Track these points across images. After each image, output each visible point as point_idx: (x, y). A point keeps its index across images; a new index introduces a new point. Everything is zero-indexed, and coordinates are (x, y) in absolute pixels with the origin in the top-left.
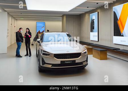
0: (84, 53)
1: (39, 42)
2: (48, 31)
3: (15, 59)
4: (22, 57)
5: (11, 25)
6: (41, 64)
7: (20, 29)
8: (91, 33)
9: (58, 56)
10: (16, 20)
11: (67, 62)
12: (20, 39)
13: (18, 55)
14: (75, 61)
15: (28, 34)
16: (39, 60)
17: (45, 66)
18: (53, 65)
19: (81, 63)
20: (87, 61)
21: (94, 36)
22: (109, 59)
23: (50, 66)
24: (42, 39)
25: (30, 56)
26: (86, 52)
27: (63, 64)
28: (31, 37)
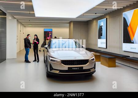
0: (92, 60)
1: (46, 48)
2: (55, 37)
3: (24, 64)
4: (30, 62)
5: (20, 31)
6: (49, 70)
7: (28, 35)
8: (99, 40)
9: (65, 62)
10: (25, 26)
11: (74, 69)
12: (28, 45)
13: (27, 61)
14: (82, 67)
16: (47, 66)
17: (53, 71)
18: (61, 71)
19: (89, 70)
20: (95, 68)
21: (102, 43)
22: (118, 66)
23: (57, 72)
24: (49, 45)
26: (93, 59)
27: (70, 70)
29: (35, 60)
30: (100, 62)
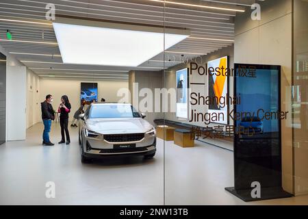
0: (150, 134)
1: (82, 119)
2: (103, 100)
4: (53, 145)
5: (31, 88)
6: (85, 151)
9: (109, 137)
10: (40, 78)
12: (49, 114)
13: (47, 142)
14: (135, 144)
15: (64, 106)
18: (103, 151)
19: (145, 148)
22: (197, 145)
23: (98, 152)
24: (88, 114)
25: (67, 144)
27: (116, 148)
28: (69, 111)
29: (63, 141)
30: (173, 142)
